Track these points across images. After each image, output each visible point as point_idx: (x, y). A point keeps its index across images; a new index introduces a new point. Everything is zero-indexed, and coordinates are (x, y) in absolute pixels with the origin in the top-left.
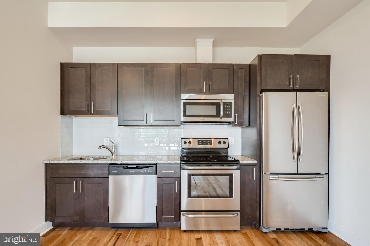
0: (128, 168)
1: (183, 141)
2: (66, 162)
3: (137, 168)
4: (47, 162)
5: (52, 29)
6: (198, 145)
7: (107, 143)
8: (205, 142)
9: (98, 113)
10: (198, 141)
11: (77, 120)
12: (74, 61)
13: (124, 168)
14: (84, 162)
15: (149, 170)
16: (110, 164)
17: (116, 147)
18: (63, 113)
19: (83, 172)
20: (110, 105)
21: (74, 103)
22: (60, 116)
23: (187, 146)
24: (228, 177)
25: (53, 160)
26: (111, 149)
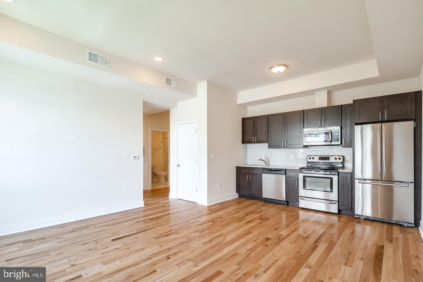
0: (271, 170)
1: (309, 157)
2: (244, 166)
3: (276, 170)
4: (237, 166)
5: (239, 105)
6: (319, 160)
7: (263, 158)
8: (325, 158)
9: (259, 142)
10: (319, 157)
11: (249, 145)
12: (248, 116)
13: (269, 170)
14: (251, 166)
15: (281, 172)
16: (263, 168)
17: (268, 161)
18: (243, 143)
19: (251, 171)
20: (264, 138)
21: (248, 137)
22: (242, 144)
23: (311, 160)
24: (329, 180)
25: (239, 165)
26: (265, 161)
